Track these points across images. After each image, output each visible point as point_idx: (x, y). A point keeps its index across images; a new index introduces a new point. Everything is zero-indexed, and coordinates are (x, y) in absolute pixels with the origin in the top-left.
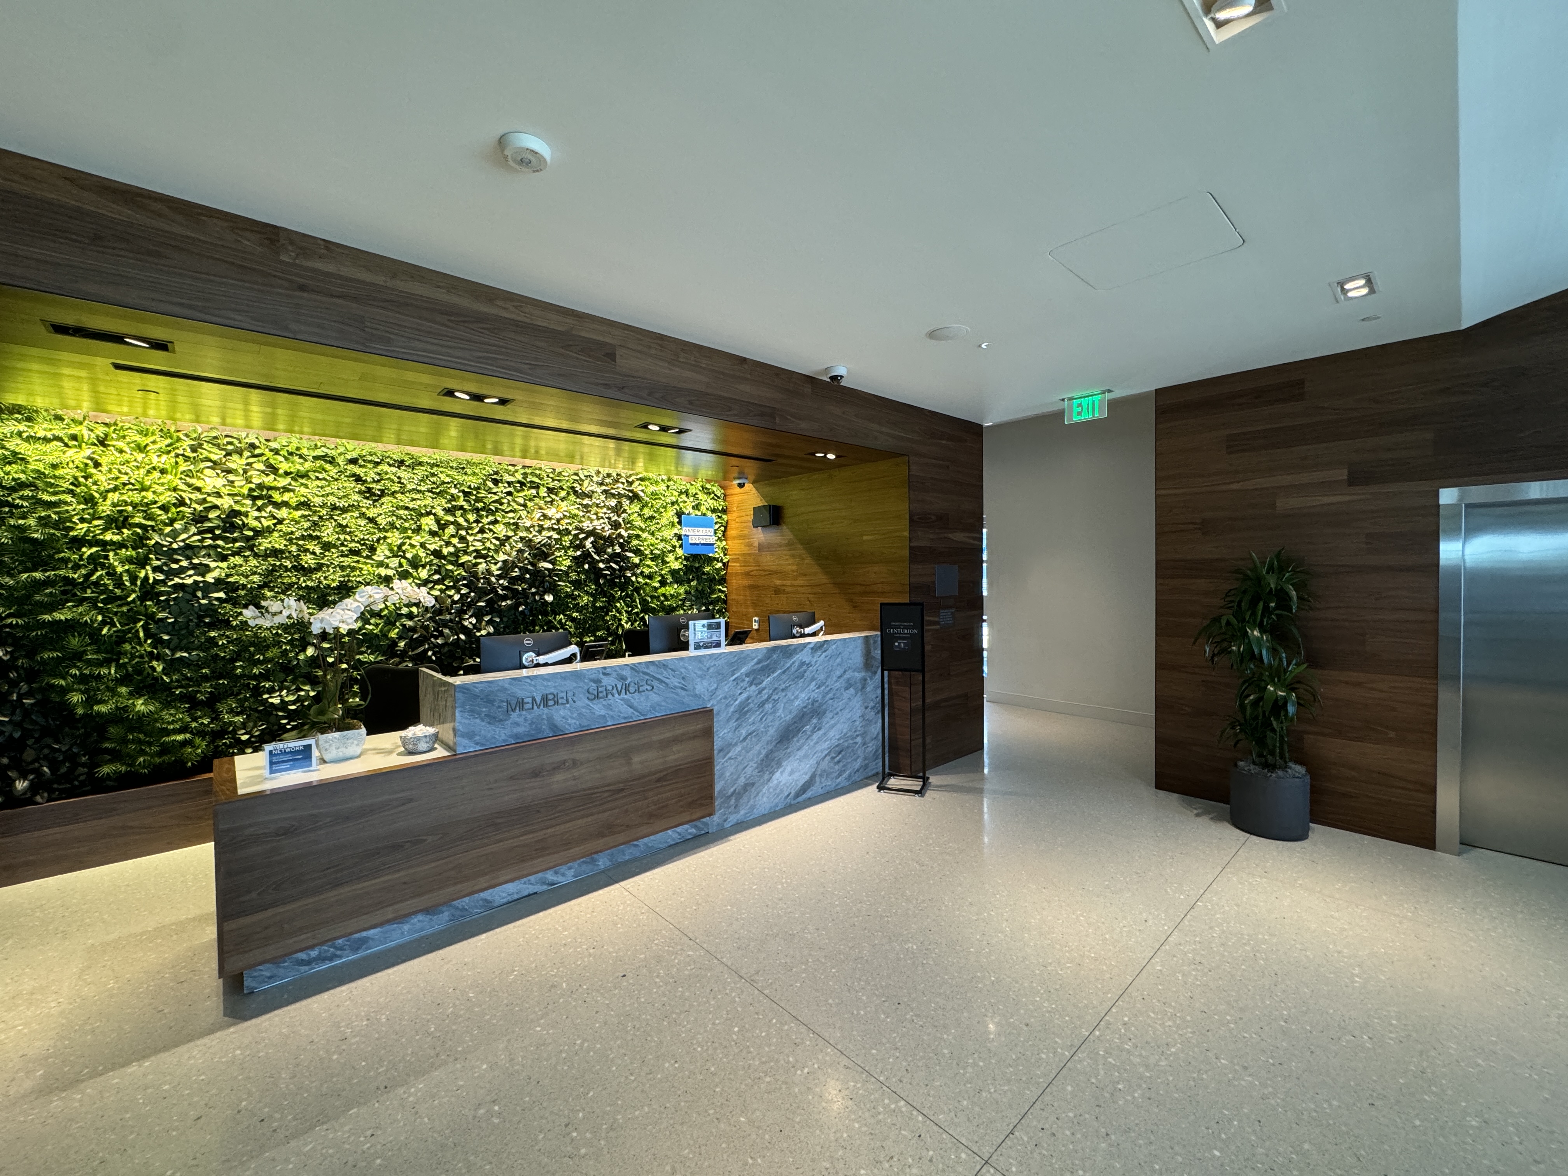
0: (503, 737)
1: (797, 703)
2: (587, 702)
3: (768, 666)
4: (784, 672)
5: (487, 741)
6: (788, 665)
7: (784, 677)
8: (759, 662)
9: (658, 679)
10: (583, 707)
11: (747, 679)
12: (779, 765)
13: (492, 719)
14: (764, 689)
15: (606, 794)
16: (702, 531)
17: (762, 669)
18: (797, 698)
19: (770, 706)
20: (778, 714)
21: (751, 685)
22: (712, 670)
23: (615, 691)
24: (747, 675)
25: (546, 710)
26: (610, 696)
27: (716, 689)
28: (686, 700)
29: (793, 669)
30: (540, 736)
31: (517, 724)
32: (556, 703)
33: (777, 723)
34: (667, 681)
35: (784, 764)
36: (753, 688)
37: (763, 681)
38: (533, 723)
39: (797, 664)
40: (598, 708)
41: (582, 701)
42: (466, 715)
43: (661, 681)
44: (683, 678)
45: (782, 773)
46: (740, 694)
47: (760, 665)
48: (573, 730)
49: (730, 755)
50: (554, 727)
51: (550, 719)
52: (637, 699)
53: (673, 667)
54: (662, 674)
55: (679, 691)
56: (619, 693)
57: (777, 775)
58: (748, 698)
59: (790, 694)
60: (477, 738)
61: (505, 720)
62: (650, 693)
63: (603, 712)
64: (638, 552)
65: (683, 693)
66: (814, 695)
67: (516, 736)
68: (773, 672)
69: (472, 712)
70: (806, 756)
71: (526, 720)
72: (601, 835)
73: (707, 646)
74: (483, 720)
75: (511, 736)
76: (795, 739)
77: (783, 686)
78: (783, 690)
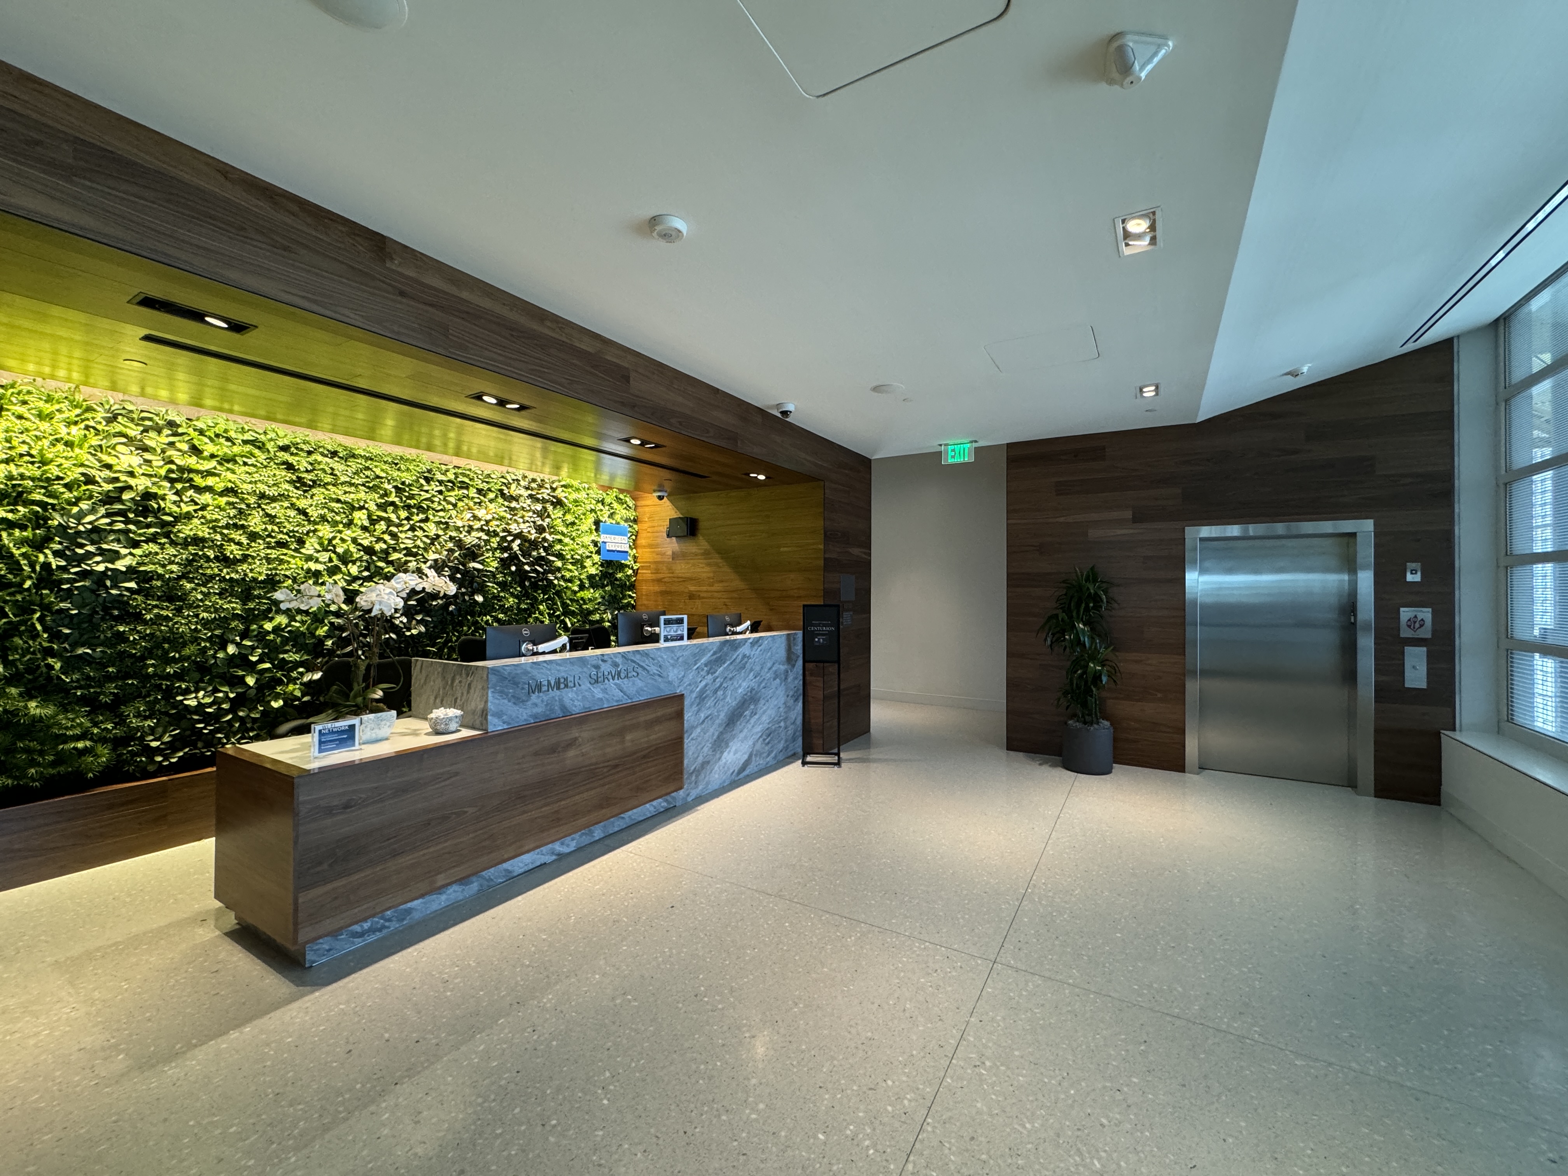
0: (525, 717)
1: (740, 691)
2: (589, 685)
3: (720, 657)
4: (731, 663)
5: (513, 720)
6: (734, 657)
7: (731, 667)
8: (714, 653)
9: (642, 667)
10: (586, 691)
11: (706, 669)
12: (727, 746)
13: (517, 700)
14: (717, 677)
15: (605, 770)
16: (618, 539)
17: (716, 660)
18: (740, 686)
19: (722, 692)
20: (727, 700)
21: (708, 674)
22: (680, 660)
23: (610, 677)
24: (706, 665)
25: (558, 693)
26: (606, 681)
27: (683, 677)
28: (662, 686)
29: (738, 661)
30: (553, 716)
31: (536, 705)
32: (566, 686)
33: (726, 708)
34: (648, 668)
35: (731, 744)
36: (710, 677)
37: (716, 671)
38: (546, 705)
39: (740, 657)
40: (597, 692)
41: (585, 685)
42: (496, 695)
43: (644, 669)
44: (660, 666)
45: (729, 753)
46: (701, 681)
47: (715, 657)
48: (578, 711)
49: (692, 736)
50: (563, 708)
51: (561, 700)
52: (625, 683)
53: (652, 656)
54: (644, 662)
55: (657, 677)
56: (613, 679)
57: (725, 754)
58: (706, 685)
59: (735, 683)
60: (505, 717)
61: (527, 701)
62: (636, 679)
63: (600, 696)
64: (560, 556)
65: (660, 680)
66: (752, 684)
67: (534, 716)
68: (724, 663)
69: (501, 692)
70: (746, 738)
71: (542, 701)
72: (601, 807)
73: (673, 639)
74: (509, 701)
75: (531, 716)
76: (738, 723)
77: (730, 676)
78: (731, 679)
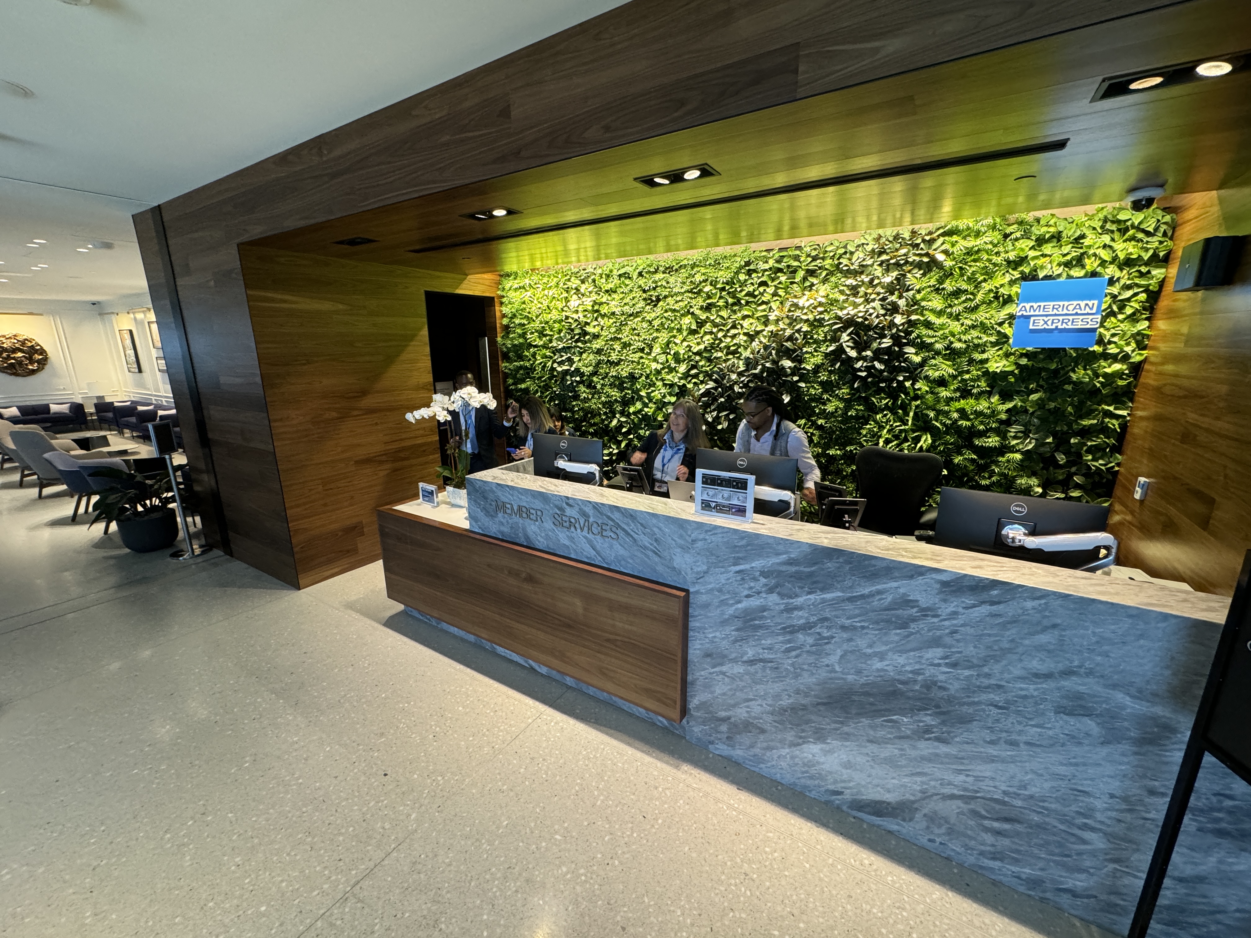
0: (494, 530)
1: (879, 665)
2: (553, 526)
3: (811, 575)
4: (851, 599)
5: (485, 528)
7: (849, 606)
9: (624, 530)
13: (488, 513)
14: (798, 609)
17: (798, 577)
18: (882, 657)
19: (811, 640)
20: (826, 661)
21: (771, 591)
23: (578, 526)
24: (764, 574)
25: (521, 520)
26: (573, 529)
28: (660, 568)
30: (518, 542)
31: (502, 523)
32: (529, 517)
34: (635, 536)
36: (775, 598)
37: (797, 596)
38: (512, 527)
40: (563, 537)
41: (548, 524)
42: (473, 502)
43: (628, 534)
44: (656, 540)
46: (748, 596)
48: (543, 550)
50: (527, 539)
51: (524, 529)
52: (599, 542)
53: (643, 522)
54: (628, 525)
55: (650, 554)
56: (582, 529)
57: (816, 748)
59: (862, 642)
61: (495, 517)
62: (615, 542)
63: (566, 540)
64: (922, 346)
65: (657, 559)
67: (502, 534)
71: (508, 523)
74: (482, 511)
75: (499, 532)
76: (865, 721)
